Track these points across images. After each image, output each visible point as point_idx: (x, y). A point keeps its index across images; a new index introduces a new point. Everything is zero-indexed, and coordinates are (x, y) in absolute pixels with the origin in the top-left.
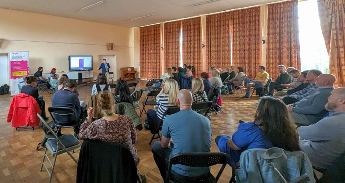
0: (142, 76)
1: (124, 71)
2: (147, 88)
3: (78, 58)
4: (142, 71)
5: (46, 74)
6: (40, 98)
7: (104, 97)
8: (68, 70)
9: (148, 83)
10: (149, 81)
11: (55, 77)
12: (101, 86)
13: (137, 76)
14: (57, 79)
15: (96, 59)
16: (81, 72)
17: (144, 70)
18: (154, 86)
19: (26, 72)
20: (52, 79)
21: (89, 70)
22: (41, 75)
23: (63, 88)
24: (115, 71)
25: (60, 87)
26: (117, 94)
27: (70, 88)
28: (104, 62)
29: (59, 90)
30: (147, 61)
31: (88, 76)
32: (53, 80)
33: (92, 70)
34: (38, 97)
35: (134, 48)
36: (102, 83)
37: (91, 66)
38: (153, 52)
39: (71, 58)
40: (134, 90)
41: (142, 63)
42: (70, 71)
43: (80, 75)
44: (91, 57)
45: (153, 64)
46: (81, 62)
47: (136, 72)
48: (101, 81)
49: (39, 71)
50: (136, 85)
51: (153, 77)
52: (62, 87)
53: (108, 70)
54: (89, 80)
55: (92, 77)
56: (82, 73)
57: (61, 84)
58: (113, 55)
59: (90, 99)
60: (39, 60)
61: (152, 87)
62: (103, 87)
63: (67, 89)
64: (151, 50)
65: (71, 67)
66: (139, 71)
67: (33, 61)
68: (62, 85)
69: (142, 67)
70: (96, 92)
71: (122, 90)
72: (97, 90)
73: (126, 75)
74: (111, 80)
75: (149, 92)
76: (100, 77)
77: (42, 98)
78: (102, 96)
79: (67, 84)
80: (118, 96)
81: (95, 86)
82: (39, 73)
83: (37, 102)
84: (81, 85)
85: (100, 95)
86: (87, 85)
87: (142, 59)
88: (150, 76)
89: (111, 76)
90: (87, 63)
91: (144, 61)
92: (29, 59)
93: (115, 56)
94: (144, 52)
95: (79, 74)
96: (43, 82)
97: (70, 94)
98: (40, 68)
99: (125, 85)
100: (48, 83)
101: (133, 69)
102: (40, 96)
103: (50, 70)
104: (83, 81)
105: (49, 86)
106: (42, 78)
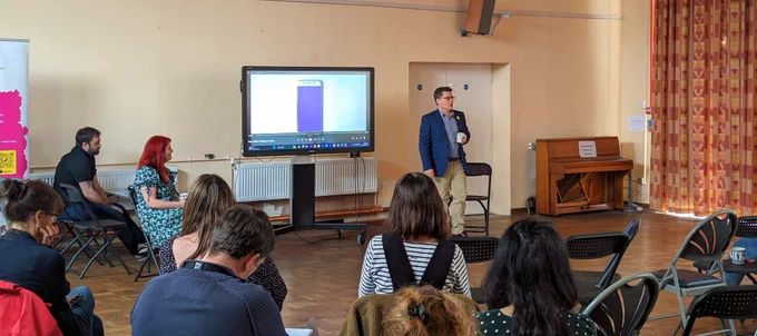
0: (662, 192)
1: (552, 160)
2: (689, 265)
3: (295, 81)
4: (663, 164)
5: (118, 166)
6: (78, 302)
7: (427, 320)
8: (239, 150)
9: (696, 237)
10: (706, 227)
11: (164, 183)
12: (411, 248)
13: (636, 192)
14: (173, 196)
15: (395, 86)
16: (312, 160)
17: (677, 154)
18: (735, 253)
19: (11, 155)
20: (148, 198)
21: (355, 152)
22: (90, 173)
23: (200, 251)
24: (500, 158)
25: (184, 248)
26: (497, 302)
27: (236, 255)
28: (442, 105)
29: (179, 262)
30: (697, 99)
31: (348, 187)
32: (154, 202)
33: (371, 148)
34: (69, 298)
35: (615, 25)
36: (419, 234)
37: (363, 127)
38: (736, 47)
39: (256, 79)
40: (612, 276)
41: (663, 113)
42: (248, 153)
43: (303, 178)
44: (363, 78)
45: (736, 120)
46: (310, 106)
47: (630, 163)
48: (412, 218)
49: (77, 149)
50: (619, 245)
51: (729, 199)
52: (194, 247)
53: (462, 155)
54: (351, 206)
55: (371, 186)
56: (312, 166)
57: (188, 230)
58: (494, 67)
59: (351, 316)
60: (83, 92)
61: (720, 261)
62: (420, 254)
63: (219, 259)
64: (722, 32)
65: (255, 129)
66: (646, 162)
67: (51, 92)
68: (195, 237)
69: (663, 140)
70: (384, 283)
71: (526, 279)
72: (385, 273)
73: (567, 183)
74: (475, 208)
75: (702, 289)
76: (407, 194)
77: (87, 302)
78: (413, 311)
79: (218, 234)
80: (508, 311)
81: (376, 244)
82: (81, 160)
83: (61, 324)
84: (306, 234)
85: (404, 305)
86: (340, 237)
87: (664, 86)
88: (716, 191)
89: (478, 184)
90: (344, 109)
91: (679, 102)
92: (29, 86)
93: (505, 73)
94: (681, 49)
95: (297, 169)
96: (100, 212)
97: (235, 292)
98: (88, 134)
99: (543, 249)
100: (126, 215)
101: (608, 146)
102: (77, 289)
103: (138, 149)
104: (319, 208)
105: (133, 236)
106: (97, 189)
